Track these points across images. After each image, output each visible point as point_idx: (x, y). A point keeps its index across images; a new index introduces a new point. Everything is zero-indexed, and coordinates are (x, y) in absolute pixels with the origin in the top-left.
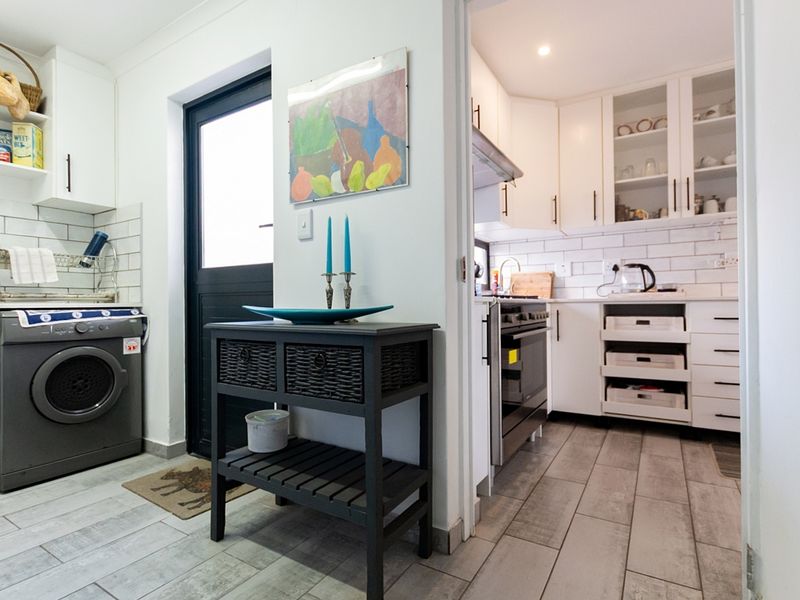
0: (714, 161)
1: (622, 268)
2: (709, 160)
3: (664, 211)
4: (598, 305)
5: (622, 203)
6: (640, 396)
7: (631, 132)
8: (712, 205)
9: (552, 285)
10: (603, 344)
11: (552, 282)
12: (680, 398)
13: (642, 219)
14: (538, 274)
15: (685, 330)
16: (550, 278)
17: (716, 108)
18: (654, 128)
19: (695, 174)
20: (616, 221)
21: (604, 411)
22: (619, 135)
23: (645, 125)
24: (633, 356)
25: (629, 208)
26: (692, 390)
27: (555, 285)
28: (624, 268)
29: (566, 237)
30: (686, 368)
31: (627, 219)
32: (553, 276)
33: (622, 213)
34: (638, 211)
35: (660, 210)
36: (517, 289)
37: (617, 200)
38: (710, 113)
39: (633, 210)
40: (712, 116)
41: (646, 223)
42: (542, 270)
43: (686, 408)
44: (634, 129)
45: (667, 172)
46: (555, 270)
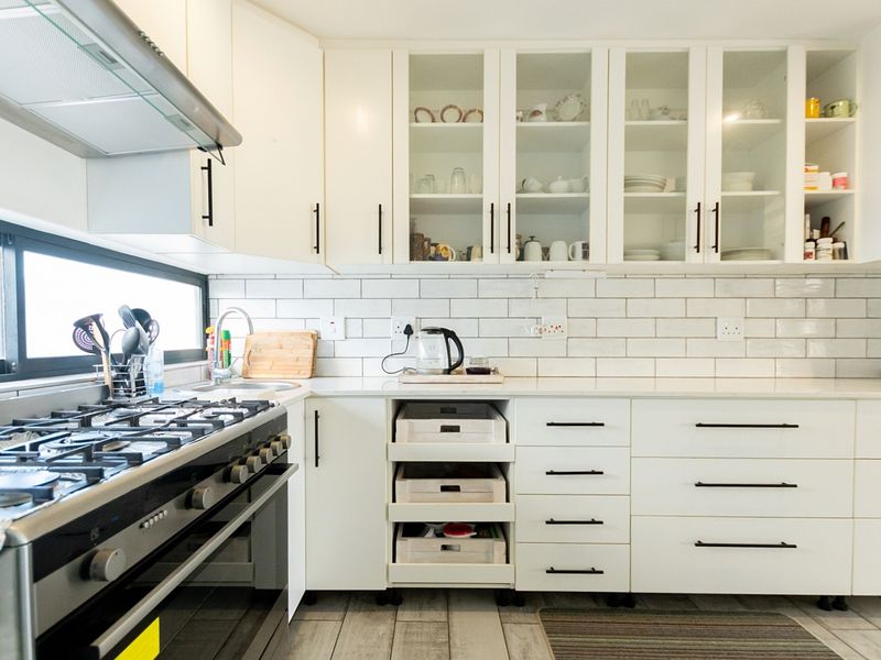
0: (538, 185)
1: (417, 333)
2: (533, 183)
3: (476, 251)
4: (383, 401)
5: (419, 230)
6: (445, 548)
7: (433, 121)
8: (534, 249)
9: (314, 354)
10: (391, 465)
11: (315, 349)
12: (498, 546)
13: (447, 259)
14: (292, 334)
15: (508, 441)
16: (311, 343)
17: (542, 107)
18: (464, 121)
19: (517, 199)
20: (411, 259)
21: (391, 580)
22: (417, 121)
23: (452, 114)
24: (434, 484)
25: (429, 240)
26: (517, 534)
27: (320, 353)
28: (420, 334)
29: (337, 276)
30: (508, 501)
31: (426, 257)
32: (316, 338)
33: (420, 248)
34: (441, 246)
35: (470, 249)
36: (255, 359)
37: (412, 225)
38: (536, 113)
39: (435, 245)
40: (536, 118)
41: (453, 265)
42: (299, 327)
43: (508, 562)
44: (437, 116)
45: (481, 192)
46: (321, 329)
